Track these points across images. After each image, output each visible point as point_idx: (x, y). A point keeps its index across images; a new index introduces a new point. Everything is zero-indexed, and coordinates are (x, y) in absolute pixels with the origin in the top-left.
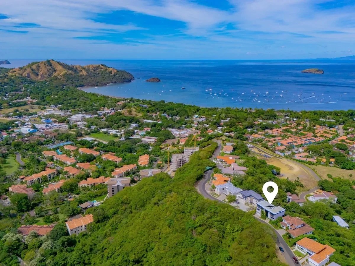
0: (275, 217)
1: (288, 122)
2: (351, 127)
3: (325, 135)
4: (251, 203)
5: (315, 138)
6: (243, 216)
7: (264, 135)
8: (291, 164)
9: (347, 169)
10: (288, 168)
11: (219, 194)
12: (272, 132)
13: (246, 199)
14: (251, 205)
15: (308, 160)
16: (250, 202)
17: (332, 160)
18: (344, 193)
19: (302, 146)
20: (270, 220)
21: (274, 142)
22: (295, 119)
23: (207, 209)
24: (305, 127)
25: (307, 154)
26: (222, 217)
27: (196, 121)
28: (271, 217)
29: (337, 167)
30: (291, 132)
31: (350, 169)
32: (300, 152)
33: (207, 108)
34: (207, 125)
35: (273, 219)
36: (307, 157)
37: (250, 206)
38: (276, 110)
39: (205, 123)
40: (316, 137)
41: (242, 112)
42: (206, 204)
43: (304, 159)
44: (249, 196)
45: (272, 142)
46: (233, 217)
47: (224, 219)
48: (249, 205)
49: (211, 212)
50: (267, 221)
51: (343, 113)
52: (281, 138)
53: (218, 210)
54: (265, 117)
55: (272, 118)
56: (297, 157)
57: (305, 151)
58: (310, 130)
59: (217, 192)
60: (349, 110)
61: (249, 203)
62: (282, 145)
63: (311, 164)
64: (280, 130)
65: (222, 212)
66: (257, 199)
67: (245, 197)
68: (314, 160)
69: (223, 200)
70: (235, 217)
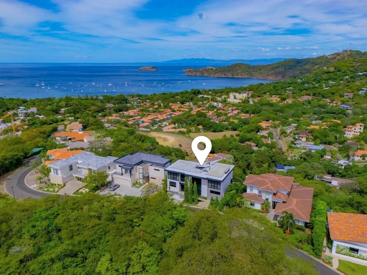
0: (222, 189)
1: (142, 104)
2: (199, 101)
3: (182, 109)
4: (147, 178)
5: (174, 113)
6: (143, 213)
7: (119, 116)
8: (163, 136)
9: (218, 132)
10: (162, 140)
11: (61, 183)
12: (128, 113)
13: (134, 172)
14: (147, 184)
15: (178, 130)
16: (144, 177)
17: (200, 127)
18: (237, 150)
19: (164, 120)
20: (212, 200)
21: (133, 121)
22: (147, 101)
23: (20, 231)
24: (160, 106)
25: (173, 126)
26: (77, 239)
27: (22, 113)
28: (212, 192)
29: (208, 132)
30: (148, 111)
31: (221, 131)
32: (166, 125)
33: (38, 99)
34: (40, 115)
35: (219, 193)
36: (175, 128)
37: (144, 186)
38: (125, 95)
39: (37, 114)
40: (174, 111)
41: (87, 100)
42: (18, 215)
43: (174, 130)
44: (138, 164)
45: (132, 121)
46: (112, 225)
47: (86, 241)
48: (141, 185)
49: (34, 236)
50: (204, 205)
51: (188, 93)
52: (140, 117)
53: (59, 221)
54: (116, 101)
55: (123, 102)
56: (165, 129)
57: (169, 124)
58: (165, 107)
59: (56, 178)
60: (192, 90)
61: (141, 181)
62: (143, 122)
63: (183, 133)
64: (135, 111)
65: (72, 223)
66: (158, 164)
67: (129, 169)
68: (184, 130)
69: (74, 193)
70: (120, 223)
